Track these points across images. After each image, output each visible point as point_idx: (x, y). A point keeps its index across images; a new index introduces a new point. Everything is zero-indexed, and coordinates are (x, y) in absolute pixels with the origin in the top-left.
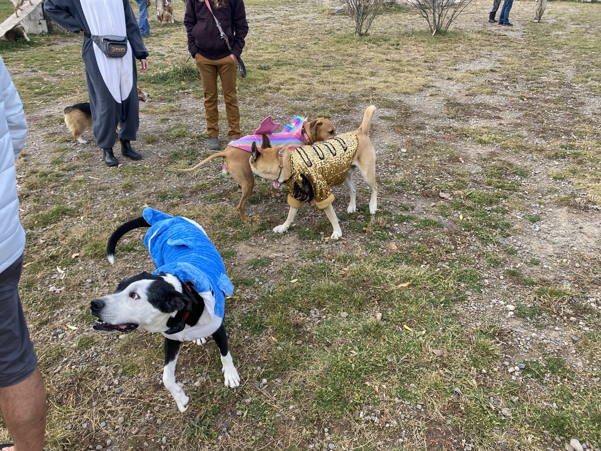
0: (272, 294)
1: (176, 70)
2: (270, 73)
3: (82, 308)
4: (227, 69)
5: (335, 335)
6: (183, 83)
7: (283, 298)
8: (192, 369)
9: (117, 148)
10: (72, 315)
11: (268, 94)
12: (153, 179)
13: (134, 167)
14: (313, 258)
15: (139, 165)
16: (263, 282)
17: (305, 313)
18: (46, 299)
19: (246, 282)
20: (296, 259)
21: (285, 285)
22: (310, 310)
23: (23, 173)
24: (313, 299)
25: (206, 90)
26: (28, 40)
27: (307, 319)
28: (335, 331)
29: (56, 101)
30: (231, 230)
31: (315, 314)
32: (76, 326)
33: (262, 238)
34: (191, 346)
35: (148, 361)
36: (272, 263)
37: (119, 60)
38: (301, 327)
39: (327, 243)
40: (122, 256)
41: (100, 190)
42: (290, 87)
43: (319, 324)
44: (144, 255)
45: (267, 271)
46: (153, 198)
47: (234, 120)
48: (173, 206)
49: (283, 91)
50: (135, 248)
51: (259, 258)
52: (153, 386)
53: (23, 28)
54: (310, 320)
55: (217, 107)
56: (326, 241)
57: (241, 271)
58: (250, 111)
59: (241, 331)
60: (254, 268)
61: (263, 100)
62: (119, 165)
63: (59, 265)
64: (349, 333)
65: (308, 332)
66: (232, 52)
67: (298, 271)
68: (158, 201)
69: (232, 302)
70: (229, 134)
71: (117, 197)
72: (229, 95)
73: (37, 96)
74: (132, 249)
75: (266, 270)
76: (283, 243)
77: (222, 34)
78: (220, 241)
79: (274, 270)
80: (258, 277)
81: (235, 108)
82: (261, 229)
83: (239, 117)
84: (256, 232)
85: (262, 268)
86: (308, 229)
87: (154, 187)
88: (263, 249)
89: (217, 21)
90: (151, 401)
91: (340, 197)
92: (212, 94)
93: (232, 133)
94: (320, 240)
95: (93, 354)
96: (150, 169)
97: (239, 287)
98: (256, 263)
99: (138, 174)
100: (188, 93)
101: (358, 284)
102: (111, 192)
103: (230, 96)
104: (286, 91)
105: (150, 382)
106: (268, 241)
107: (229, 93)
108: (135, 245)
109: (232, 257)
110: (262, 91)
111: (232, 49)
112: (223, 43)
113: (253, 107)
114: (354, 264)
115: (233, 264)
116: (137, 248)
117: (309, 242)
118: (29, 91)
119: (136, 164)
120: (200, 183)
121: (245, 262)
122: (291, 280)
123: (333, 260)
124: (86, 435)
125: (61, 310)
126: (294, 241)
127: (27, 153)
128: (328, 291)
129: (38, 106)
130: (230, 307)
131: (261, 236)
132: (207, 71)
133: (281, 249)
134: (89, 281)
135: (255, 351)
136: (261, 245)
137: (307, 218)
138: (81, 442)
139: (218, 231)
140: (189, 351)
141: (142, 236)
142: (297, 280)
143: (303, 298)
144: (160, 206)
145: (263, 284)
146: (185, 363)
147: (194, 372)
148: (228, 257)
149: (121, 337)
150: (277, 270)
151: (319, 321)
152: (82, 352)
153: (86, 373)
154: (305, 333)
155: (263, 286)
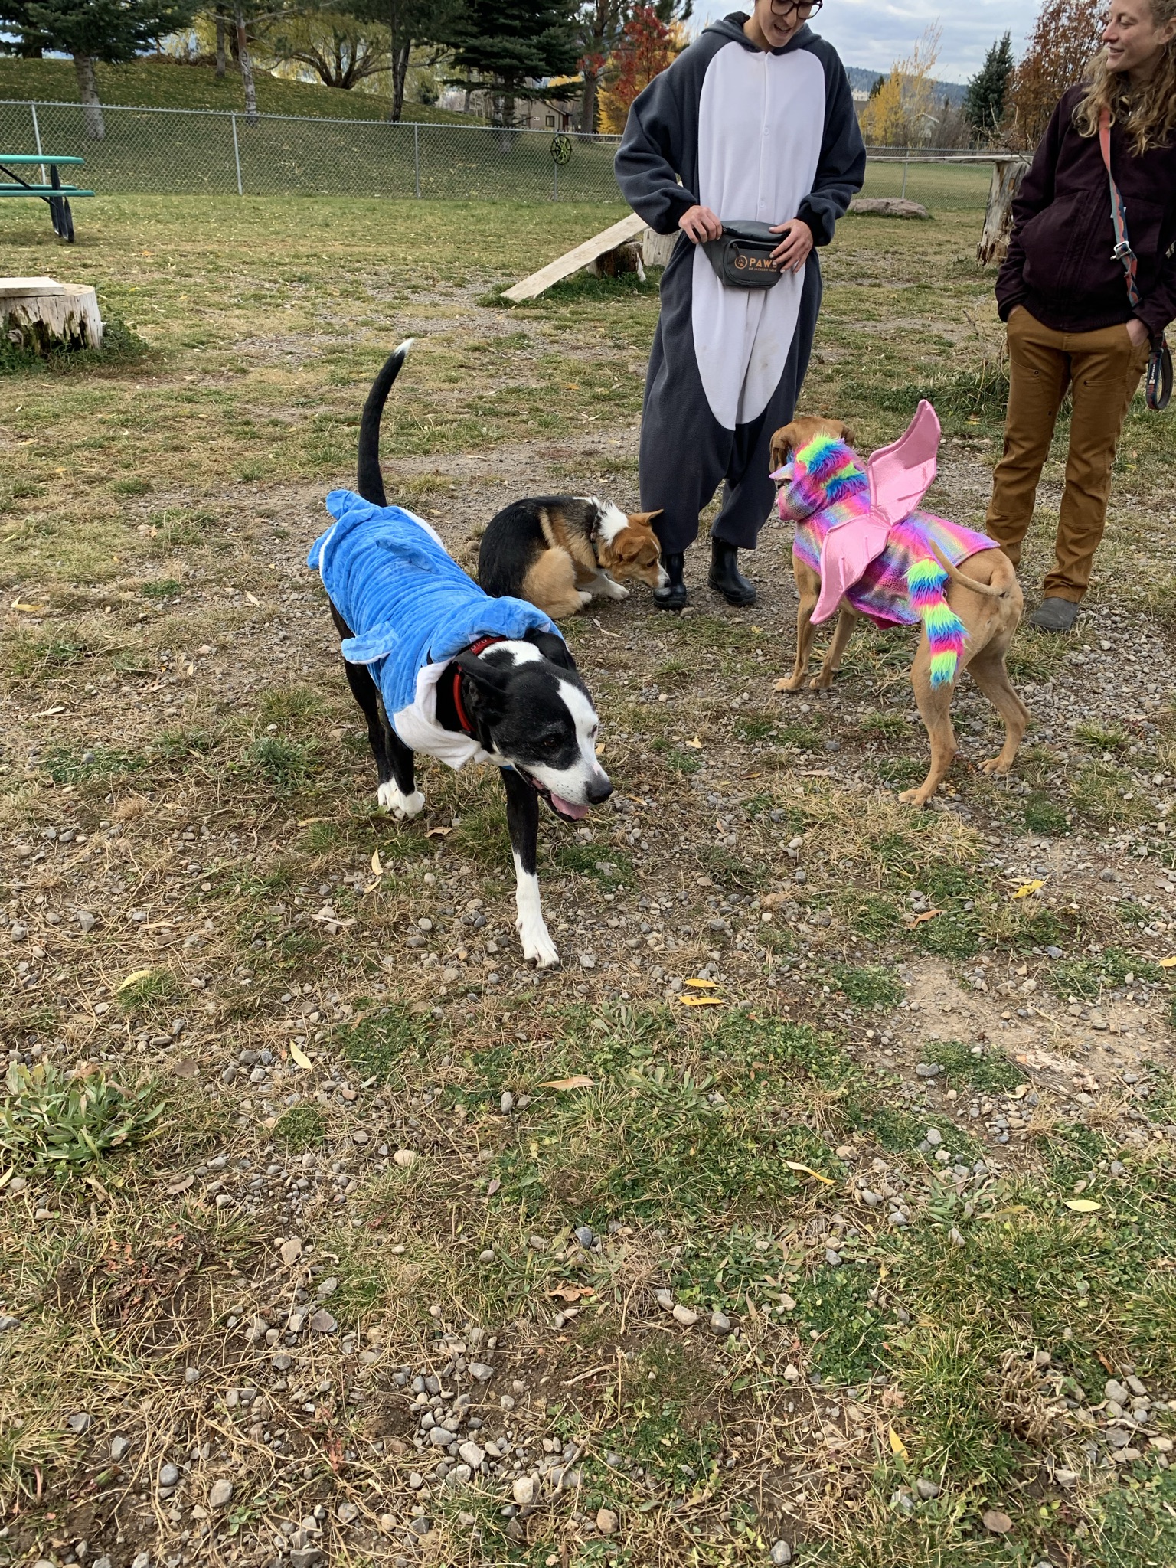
0: (966, 1225)
1: (964, 383)
3: (358, 1004)
4: (1100, 368)
6: (974, 421)
7: (1004, 1264)
8: (541, 1403)
9: (699, 559)
10: (322, 1016)
12: (753, 671)
13: (723, 625)
15: (737, 620)
16: (953, 1152)
17: (1082, 1381)
18: (293, 939)
19: (889, 1126)
20: (1126, 1107)
21: (1037, 1207)
22: (1108, 1374)
24: (1134, 1330)
26: (643, 277)
27: (1082, 1414)
29: (629, 419)
30: (918, 905)
31: (1126, 1405)
32: (312, 1060)
33: (1023, 970)
34: (584, 1302)
35: (423, 1291)
36: (1021, 1090)
38: (1036, 1445)
40: (552, 879)
41: (600, 665)
43: (1128, 1467)
44: (610, 897)
45: (989, 1114)
46: (723, 729)
47: (1075, 542)
48: (773, 765)
50: (599, 865)
51: (977, 1050)
52: (386, 1407)
53: (640, 249)
54: (1091, 1424)
55: (1033, 490)
57: (889, 1072)
59: (784, 1332)
60: (942, 1080)
63: (381, 847)
65: (1059, 1488)
66: (1137, 311)
67: (1116, 1167)
68: (735, 738)
69: (798, 1191)
70: (1046, 584)
71: (633, 698)
72: (1086, 456)
73: (591, 404)
74: (590, 865)
75: (987, 1107)
76: (1096, 1018)
78: (864, 930)
79: (1016, 1122)
80: (942, 1126)
81: (1093, 504)
82: (1029, 937)
83: (1098, 534)
84: (1005, 940)
85: (973, 1093)
87: (746, 695)
88: (1006, 1015)
89: (1116, 199)
90: (343, 1471)
93: (1058, 581)
95: (296, 1179)
96: (761, 639)
97: (856, 1137)
98: (960, 1065)
99: (722, 647)
100: (976, 449)
102: (624, 678)
103: (1086, 463)
105: (385, 1386)
106: (1037, 991)
107: (1086, 450)
108: (603, 855)
109: (878, 1006)
115: (870, 1033)
116: (607, 867)
118: (582, 388)
119: (730, 616)
120: (890, 715)
121: (918, 1043)
122: (1070, 1194)
124: (101, 1488)
125: (307, 988)
126: (1146, 1027)
129: (581, 427)
130: (785, 1209)
131: (1018, 963)
132: (1033, 366)
133: (1077, 1042)
134: (426, 924)
135: (799, 1459)
136: (1003, 997)
138: (70, 1506)
139: (872, 894)
140: (567, 1321)
141: (637, 832)
142: (1097, 1206)
143: (1093, 1306)
144: (734, 757)
145: (953, 1163)
146: (534, 1365)
147: (544, 1425)
148: (865, 1001)
149: (403, 1156)
150: (1030, 1127)
151: (1133, 1453)
152: (276, 1157)
153: (238, 1240)
154: (1047, 1483)
155: (948, 1171)
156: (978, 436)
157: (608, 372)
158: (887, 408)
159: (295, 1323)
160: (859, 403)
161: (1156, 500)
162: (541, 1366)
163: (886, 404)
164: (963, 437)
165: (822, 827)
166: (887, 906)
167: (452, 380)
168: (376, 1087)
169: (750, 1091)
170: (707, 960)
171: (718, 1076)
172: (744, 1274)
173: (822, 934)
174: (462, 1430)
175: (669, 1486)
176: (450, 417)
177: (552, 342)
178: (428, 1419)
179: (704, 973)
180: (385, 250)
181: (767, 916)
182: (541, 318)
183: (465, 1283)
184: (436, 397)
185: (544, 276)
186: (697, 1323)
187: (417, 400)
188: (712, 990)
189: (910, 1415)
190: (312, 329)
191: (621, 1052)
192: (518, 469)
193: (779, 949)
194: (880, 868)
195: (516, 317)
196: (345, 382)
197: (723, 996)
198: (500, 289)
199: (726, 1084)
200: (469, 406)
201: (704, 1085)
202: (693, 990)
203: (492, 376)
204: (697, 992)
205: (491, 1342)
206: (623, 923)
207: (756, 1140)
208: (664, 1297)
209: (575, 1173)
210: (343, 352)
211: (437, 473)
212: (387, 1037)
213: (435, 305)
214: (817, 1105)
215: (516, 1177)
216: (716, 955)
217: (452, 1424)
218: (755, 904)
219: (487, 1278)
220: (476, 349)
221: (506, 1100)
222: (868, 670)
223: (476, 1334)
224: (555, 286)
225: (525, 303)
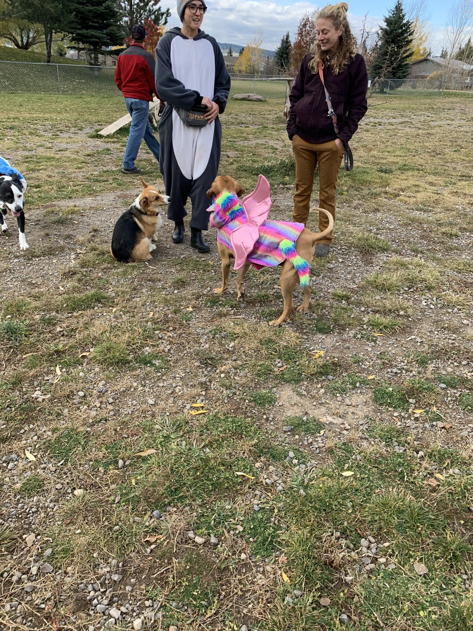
0: (306, 488)
2: (391, 177)
3: (54, 431)
4: (329, 156)
5: (394, 608)
6: (287, 178)
7: (321, 501)
8: (143, 586)
10: (39, 437)
11: (383, 200)
12: (211, 279)
13: (198, 261)
14: (388, 441)
15: (203, 259)
16: (299, 460)
17: (352, 541)
18: (23, 406)
19: (274, 453)
20: (360, 434)
21: (331, 477)
22: (361, 537)
24: (369, 518)
25: (299, 181)
26: (156, 125)
27: (353, 554)
28: (397, 598)
30: (279, 365)
31: (368, 548)
32: (35, 456)
33: (319, 386)
34: (159, 541)
36: (322, 432)
38: (337, 569)
39: (417, 419)
40: (134, 369)
41: (149, 280)
42: (412, 194)
43: (371, 571)
44: (159, 374)
45: (311, 443)
46: (201, 302)
48: (221, 315)
49: (401, 197)
50: (154, 362)
51: (305, 418)
54: (356, 557)
55: (308, 203)
56: (416, 416)
57: (273, 431)
59: (239, 541)
60: (293, 432)
61: (374, 205)
63: (60, 363)
64: (422, 613)
65: (347, 584)
66: (338, 136)
67: (359, 457)
68: (205, 306)
69: (241, 483)
71: (164, 293)
72: (326, 190)
74: (150, 362)
75: (310, 440)
76: (348, 401)
78: (260, 376)
79: (321, 445)
80: (294, 450)
81: (331, 208)
82: (321, 373)
84: (312, 375)
85: (305, 435)
86: (391, 389)
87: (209, 289)
88: (314, 404)
89: (327, 94)
91: (453, 348)
92: (305, 186)
94: (407, 411)
96: (213, 266)
97: (262, 459)
98: (299, 425)
99: (198, 270)
100: (288, 189)
101: (457, 513)
102: (159, 285)
104: (406, 199)
106: (325, 393)
108: (155, 357)
109: (267, 406)
110: (377, 195)
111: (339, 133)
112: (329, 122)
114: (457, 471)
115: (265, 417)
116: (157, 363)
117: (388, 411)
119: (200, 258)
120: (263, 292)
121: (283, 418)
122: (343, 470)
123: (421, 453)
125: (31, 426)
126: (366, 402)
128: (400, 512)
130: (237, 491)
131: (317, 383)
132: (303, 157)
133: (341, 411)
134: (81, 394)
135: (248, 591)
136: (313, 397)
137: (395, 370)
139: (262, 362)
140: (152, 550)
141: (169, 347)
142: (353, 473)
143: (354, 512)
144: (206, 313)
145: (299, 464)
146: (139, 571)
147: (145, 595)
148: (262, 404)
149: (78, 492)
150: (327, 446)
151: (372, 566)
152: (22, 500)
153: (6, 539)
154: (342, 583)
155: (297, 468)
156: (289, 184)
157: (144, 163)
158: (254, 174)
159: (34, 571)
160: (244, 173)
161: (355, 205)
162: (142, 571)
163: (254, 173)
164: (284, 184)
165: (241, 338)
166: (268, 366)
167: (79, 168)
168: (65, 464)
169: (220, 446)
170: (200, 395)
171: (207, 442)
172: (222, 520)
173: (244, 380)
174: (110, 604)
175: (198, 611)
176: (80, 183)
177: (120, 152)
178: (95, 601)
179: (199, 401)
180: (47, 115)
181: (223, 375)
182: (115, 142)
183: (108, 541)
184: (73, 175)
185: (115, 125)
186: (205, 543)
187: (65, 177)
188: (202, 407)
189: (289, 566)
190: (17, 149)
191: (167, 437)
192: (109, 203)
193: (228, 388)
194: (264, 352)
195: (105, 142)
196: (33, 170)
197: (207, 409)
198: (97, 131)
199: (210, 445)
200: (87, 178)
201: (202, 446)
202: (195, 408)
203: (96, 166)
204: (197, 409)
205: (121, 564)
206: (165, 384)
207: (223, 465)
208: (191, 534)
209: (151, 489)
210: (32, 158)
211: (75, 206)
212: (68, 443)
213: (70, 138)
214: (246, 448)
215: (127, 494)
216: (204, 393)
217: (106, 602)
218: (218, 371)
219: (117, 538)
220: (89, 155)
221: (121, 463)
222: (254, 276)
223: (114, 562)
224: (120, 129)
225: (108, 136)
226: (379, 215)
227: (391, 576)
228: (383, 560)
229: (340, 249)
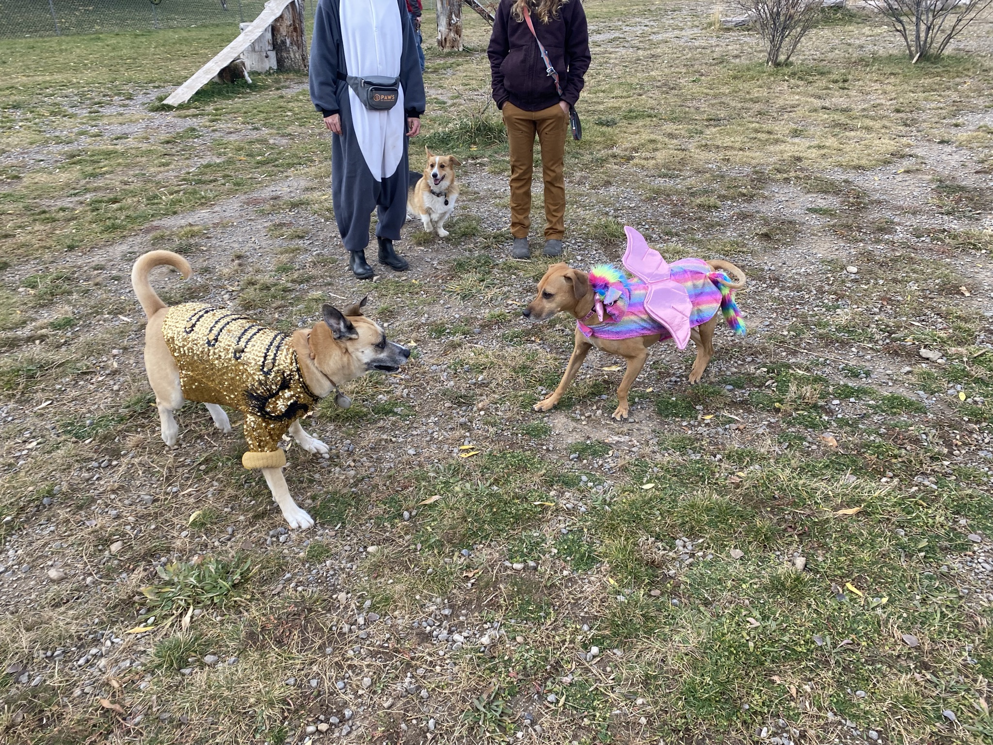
0: (609, 505)
1: (464, 128)
2: (617, 131)
4: (552, 126)
5: (719, 587)
6: (474, 148)
7: (628, 514)
8: (476, 614)
9: (372, 250)
11: (612, 166)
12: (424, 303)
13: (397, 282)
14: (682, 449)
15: (404, 278)
16: (594, 482)
17: (667, 543)
19: (566, 480)
20: (651, 449)
21: (632, 492)
22: (675, 539)
23: (237, 283)
24: (680, 521)
25: (516, 161)
26: (250, 81)
27: (671, 554)
28: (719, 580)
29: (285, 174)
30: (543, 392)
31: (684, 546)
33: (595, 408)
34: (477, 575)
35: (410, 592)
36: (611, 453)
37: (384, 114)
38: (659, 567)
39: (707, 425)
40: (376, 421)
42: (648, 155)
43: (691, 564)
44: (407, 422)
45: (602, 465)
46: (424, 333)
47: (555, 211)
48: (454, 346)
49: (636, 161)
50: (395, 410)
51: (588, 442)
52: (417, 634)
53: (243, 64)
54: (675, 556)
55: (529, 189)
56: (706, 422)
57: (558, 460)
58: (581, 195)
59: (557, 561)
60: (579, 458)
61: (603, 176)
62: (375, 278)
64: (744, 586)
65: (671, 577)
66: (563, 97)
67: (655, 469)
68: (430, 337)
69: (541, 512)
70: (546, 233)
72: (552, 168)
73: (258, 167)
74: (391, 411)
75: (600, 462)
77: (549, 68)
79: (613, 465)
80: (586, 474)
81: (559, 191)
82: (593, 394)
83: (564, 205)
84: (584, 397)
85: (593, 459)
86: (674, 399)
87: (426, 315)
89: (542, 48)
90: (412, 659)
91: (734, 345)
92: (524, 168)
93: (551, 231)
94: (696, 418)
95: (327, 572)
96: (420, 286)
97: (555, 487)
98: (584, 450)
99: (403, 293)
100: (481, 164)
101: (763, 503)
103: (553, 171)
104: (642, 162)
105: (412, 628)
106: (603, 414)
107: (552, 165)
108: (395, 405)
109: (543, 437)
110: (603, 161)
111: (564, 94)
112: (549, 83)
113: (585, 188)
114: (757, 467)
115: (544, 447)
116: (398, 410)
117: (675, 422)
118: (248, 159)
119: (399, 277)
120: (497, 311)
121: (564, 446)
122: (642, 484)
123: (719, 457)
124: (316, 697)
126: (649, 417)
127: (242, 254)
128: (709, 510)
129: (260, 183)
130: (540, 520)
131: (592, 405)
132: (519, 130)
133: (626, 429)
135: (580, 598)
137: (674, 379)
138: (308, 707)
139: (523, 393)
140: (473, 584)
141: (406, 391)
142: (653, 485)
143: (663, 518)
144: (434, 346)
145: (595, 486)
146: (467, 604)
147: (480, 620)
148: (537, 436)
149: (371, 549)
150: (619, 465)
151: (691, 560)
152: (312, 568)
153: (317, 600)
154: (667, 577)
155: (595, 489)
157: (259, 146)
159: (361, 621)
162: (470, 602)
165: (490, 368)
166: (531, 396)
167: (164, 165)
168: (343, 527)
169: (507, 481)
170: (465, 437)
171: (492, 480)
172: (536, 545)
173: (509, 414)
174: (450, 632)
175: (538, 622)
176: (176, 188)
177: (214, 131)
178: (435, 633)
179: (466, 442)
180: (58, 77)
181: (482, 413)
182: (197, 115)
183: (425, 584)
184: (160, 177)
185: (187, 87)
186: (524, 568)
187: (150, 181)
188: (472, 449)
189: (614, 570)
190: (47, 142)
191: (446, 483)
192: (237, 214)
193: (493, 425)
194: (521, 380)
195: (180, 117)
196: (93, 175)
197: (478, 450)
198: (161, 99)
199: (496, 481)
200: (184, 180)
201: (488, 484)
202: (464, 451)
203: (187, 159)
204: (467, 451)
205: (446, 601)
206: (419, 432)
207: (518, 498)
208: (507, 564)
209: (451, 531)
210: (79, 155)
211: (191, 225)
212: (336, 506)
213: (121, 114)
214: (536, 479)
215: (426, 541)
216: (468, 434)
217: (446, 632)
218: (475, 409)
219: (433, 580)
220: (168, 142)
221: (406, 514)
222: (479, 291)
223: (439, 600)
224: (197, 93)
225: (181, 107)
226: (612, 189)
227: (710, 565)
228: (701, 554)
229: (575, 244)
